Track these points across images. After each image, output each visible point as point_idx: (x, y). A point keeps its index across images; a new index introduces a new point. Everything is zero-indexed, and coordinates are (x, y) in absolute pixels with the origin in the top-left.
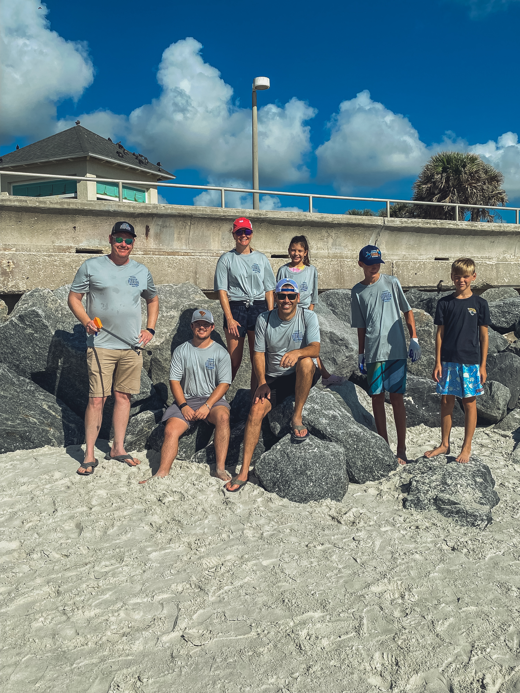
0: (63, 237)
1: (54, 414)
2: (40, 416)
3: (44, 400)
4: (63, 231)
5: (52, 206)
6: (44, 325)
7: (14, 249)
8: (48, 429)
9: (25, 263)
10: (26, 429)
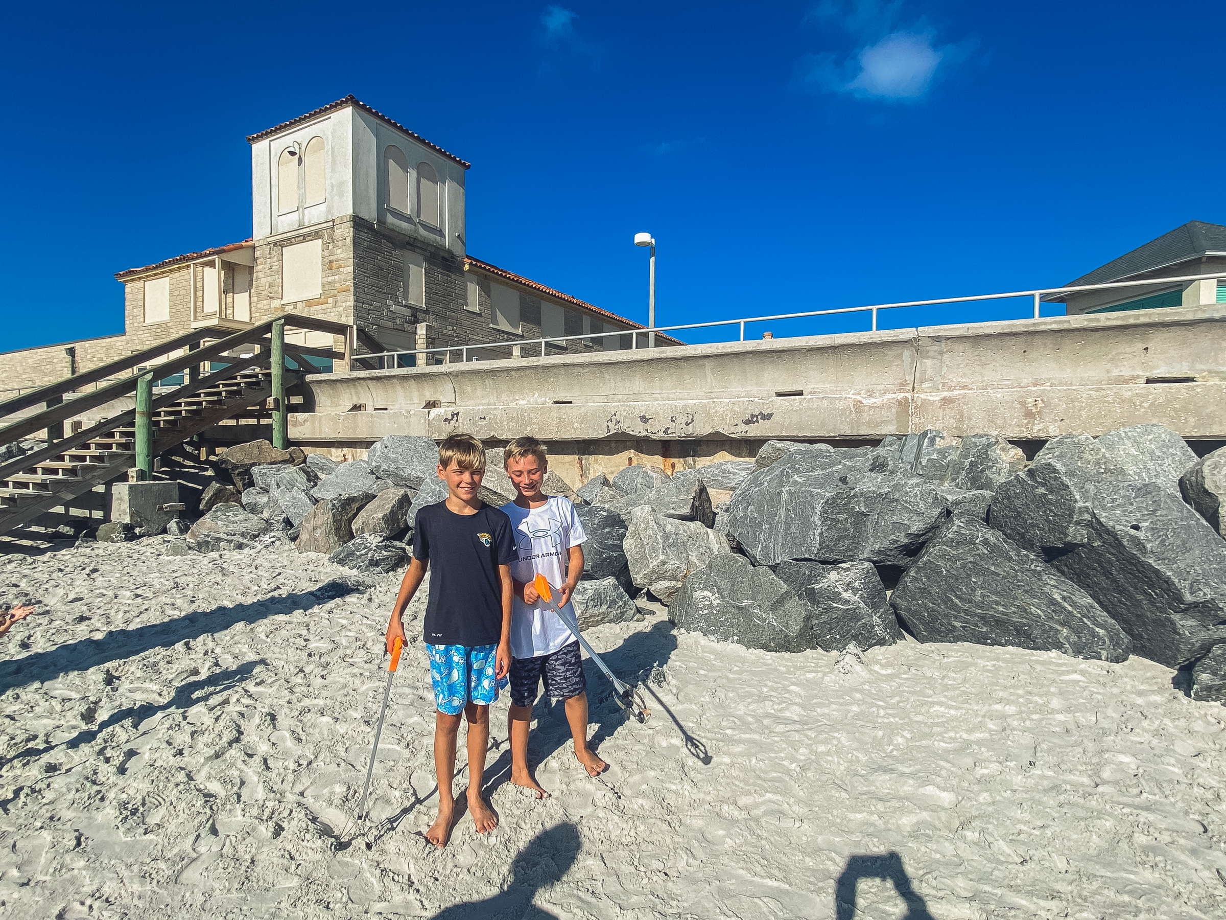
1: (1070, 608)
2: (1048, 607)
3: (1055, 587)
4: (1126, 356)
5: (1109, 323)
6: (1064, 484)
7: (1048, 384)
8: (1059, 628)
9: (1060, 400)
10: (1024, 621)
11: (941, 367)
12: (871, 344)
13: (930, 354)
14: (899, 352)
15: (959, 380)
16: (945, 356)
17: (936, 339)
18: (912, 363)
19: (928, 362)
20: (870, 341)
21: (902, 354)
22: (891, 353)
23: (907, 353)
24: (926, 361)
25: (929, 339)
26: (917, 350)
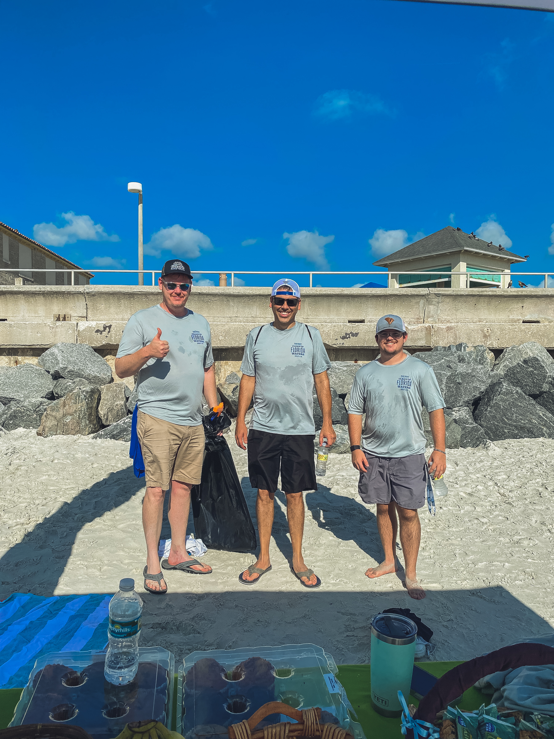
0: (515, 313)
1: (546, 419)
2: (538, 419)
3: (540, 410)
4: (516, 309)
5: (511, 294)
7: (485, 321)
8: (543, 427)
9: (498, 330)
10: (531, 426)
11: (437, 310)
12: (405, 295)
13: (434, 303)
14: (418, 301)
15: (446, 317)
16: (440, 304)
17: (438, 295)
18: (423, 307)
19: (432, 307)
20: (406, 293)
22: (414, 301)
23: (422, 302)
24: (430, 306)
25: (435, 295)
26: (427, 301)
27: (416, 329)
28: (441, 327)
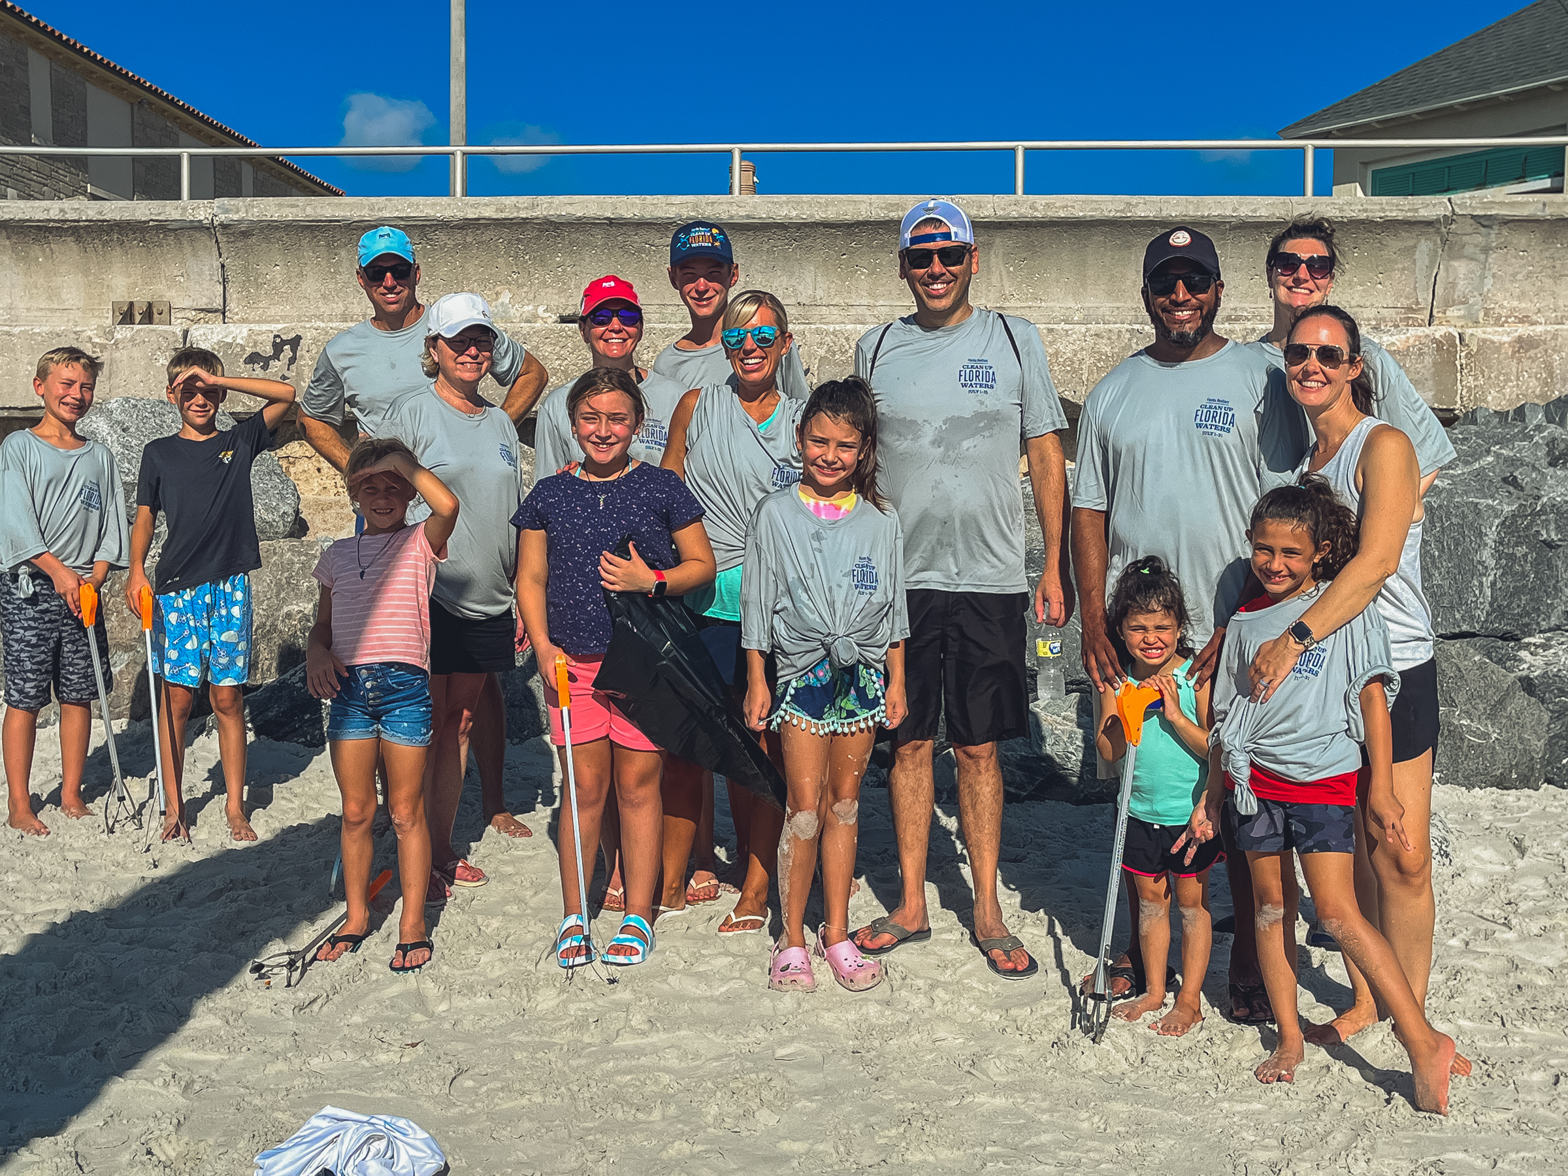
11: (1483, 277)
12: (1362, 222)
13: (1469, 250)
14: (1411, 243)
15: (1515, 303)
16: (1493, 257)
17: (1484, 222)
18: (1430, 267)
19: (1461, 267)
20: (1363, 216)
21: (1415, 246)
22: (1394, 244)
23: (1425, 246)
24: (1456, 264)
25: (1472, 221)
26: (1444, 242)
27: (1400, 346)
28: (1496, 338)
